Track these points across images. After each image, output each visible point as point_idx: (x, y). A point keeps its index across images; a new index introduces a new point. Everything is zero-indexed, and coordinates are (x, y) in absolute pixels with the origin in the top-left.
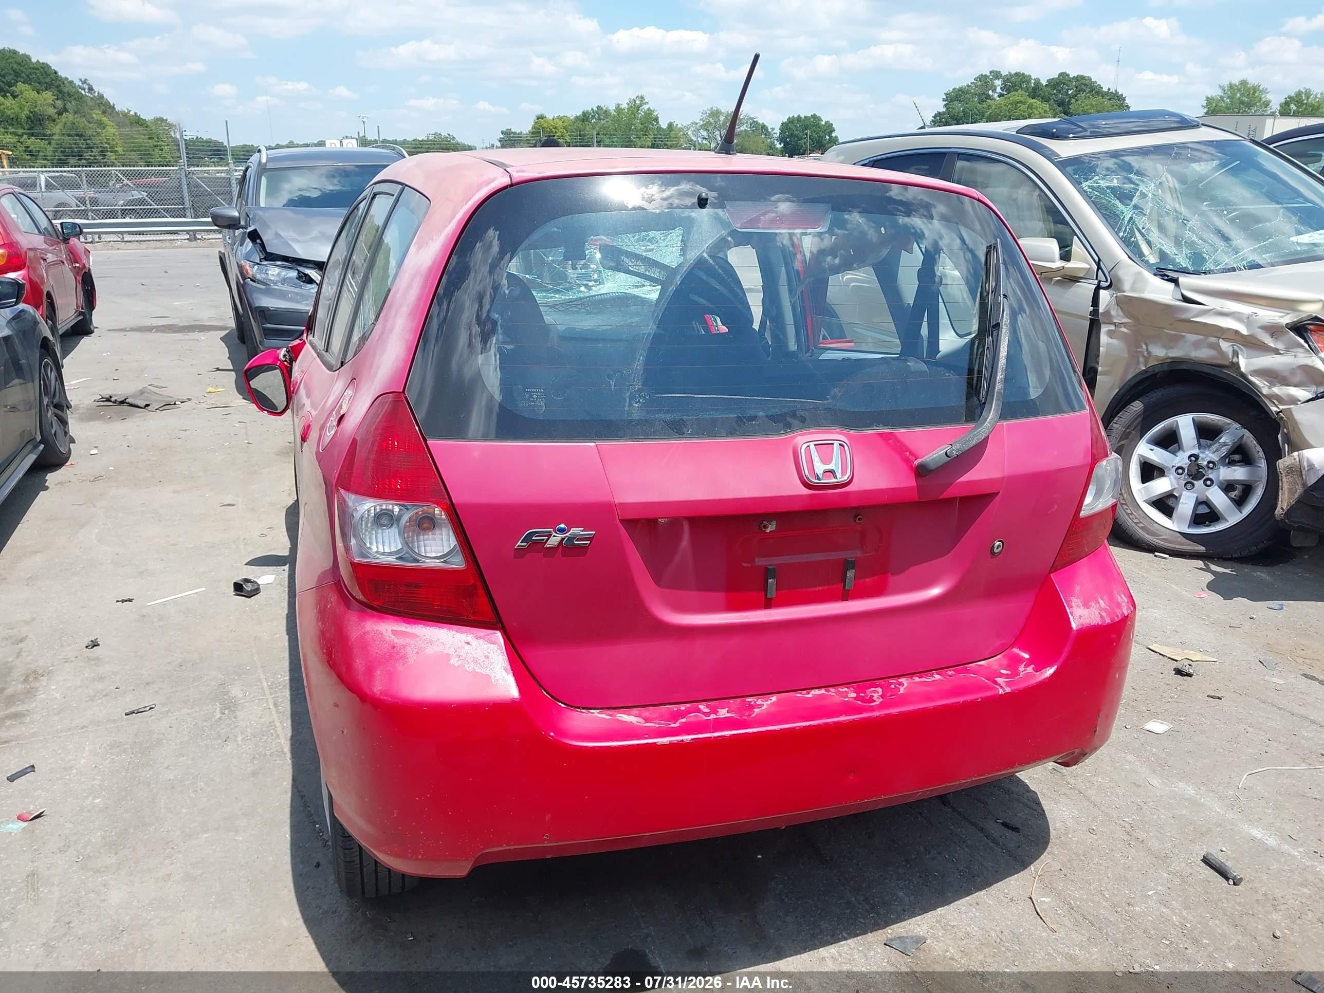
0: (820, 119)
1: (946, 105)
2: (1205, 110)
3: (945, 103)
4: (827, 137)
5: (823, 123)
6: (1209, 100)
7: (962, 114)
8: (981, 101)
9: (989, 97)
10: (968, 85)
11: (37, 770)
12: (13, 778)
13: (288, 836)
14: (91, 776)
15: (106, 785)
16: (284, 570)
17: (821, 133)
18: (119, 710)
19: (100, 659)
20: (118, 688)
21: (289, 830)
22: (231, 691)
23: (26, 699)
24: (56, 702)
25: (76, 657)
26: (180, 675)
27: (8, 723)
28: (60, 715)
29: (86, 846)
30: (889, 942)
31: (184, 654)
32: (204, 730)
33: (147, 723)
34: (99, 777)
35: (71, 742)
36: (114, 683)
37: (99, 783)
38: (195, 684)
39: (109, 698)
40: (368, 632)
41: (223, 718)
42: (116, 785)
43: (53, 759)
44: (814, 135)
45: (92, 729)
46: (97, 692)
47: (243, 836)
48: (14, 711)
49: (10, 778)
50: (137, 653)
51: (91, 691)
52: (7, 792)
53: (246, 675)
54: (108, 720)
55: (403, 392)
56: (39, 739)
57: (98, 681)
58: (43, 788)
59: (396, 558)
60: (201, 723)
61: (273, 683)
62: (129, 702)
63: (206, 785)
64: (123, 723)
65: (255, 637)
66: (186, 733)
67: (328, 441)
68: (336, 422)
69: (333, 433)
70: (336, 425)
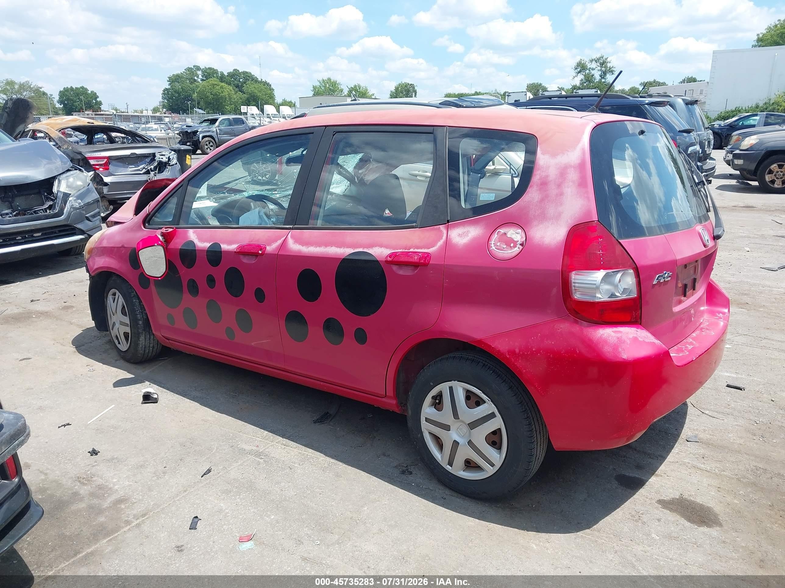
0: (86, 90)
1: (170, 84)
2: (313, 93)
3: (169, 83)
4: (94, 101)
5: (90, 92)
6: (314, 88)
7: (181, 90)
8: (191, 83)
9: (195, 80)
10: (181, 73)
11: (201, 518)
12: (193, 527)
13: (408, 493)
14: (242, 509)
15: (262, 509)
16: (150, 384)
17: (89, 99)
18: (191, 476)
19: (116, 458)
20: (165, 467)
21: (404, 491)
22: (244, 448)
23: (108, 492)
24: (135, 486)
25: (95, 462)
26: (194, 450)
27: (123, 506)
28: (154, 491)
29: (310, 537)
30: (688, 440)
31: (173, 440)
32: (268, 469)
33: (223, 477)
34: (250, 508)
35: (193, 500)
36: (156, 466)
37: (256, 510)
38: (213, 451)
39: (169, 473)
40: (603, 334)
41: (266, 460)
42: (269, 507)
43: (199, 511)
44: (85, 100)
45: (192, 490)
46: (155, 473)
47: (385, 501)
48: (113, 499)
49: (191, 528)
50: (138, 448)
51: (149, 474)
52: (204, 534)
53: (237, 438)
54: (194, 483)
55: (598, 221)
56: (166, 505)
57: (142, 468)
58: (225, 524)
59: (608, 297)
60: (258, 466)
61: (262, 437)
62: (188, 471)
63: (321, 489)
64: (208, 481)
65: (203, 420)
66: (258, 473)
67: (514, 254)
68: (512, 245)
69: (517, 250)
70: (515, 246)
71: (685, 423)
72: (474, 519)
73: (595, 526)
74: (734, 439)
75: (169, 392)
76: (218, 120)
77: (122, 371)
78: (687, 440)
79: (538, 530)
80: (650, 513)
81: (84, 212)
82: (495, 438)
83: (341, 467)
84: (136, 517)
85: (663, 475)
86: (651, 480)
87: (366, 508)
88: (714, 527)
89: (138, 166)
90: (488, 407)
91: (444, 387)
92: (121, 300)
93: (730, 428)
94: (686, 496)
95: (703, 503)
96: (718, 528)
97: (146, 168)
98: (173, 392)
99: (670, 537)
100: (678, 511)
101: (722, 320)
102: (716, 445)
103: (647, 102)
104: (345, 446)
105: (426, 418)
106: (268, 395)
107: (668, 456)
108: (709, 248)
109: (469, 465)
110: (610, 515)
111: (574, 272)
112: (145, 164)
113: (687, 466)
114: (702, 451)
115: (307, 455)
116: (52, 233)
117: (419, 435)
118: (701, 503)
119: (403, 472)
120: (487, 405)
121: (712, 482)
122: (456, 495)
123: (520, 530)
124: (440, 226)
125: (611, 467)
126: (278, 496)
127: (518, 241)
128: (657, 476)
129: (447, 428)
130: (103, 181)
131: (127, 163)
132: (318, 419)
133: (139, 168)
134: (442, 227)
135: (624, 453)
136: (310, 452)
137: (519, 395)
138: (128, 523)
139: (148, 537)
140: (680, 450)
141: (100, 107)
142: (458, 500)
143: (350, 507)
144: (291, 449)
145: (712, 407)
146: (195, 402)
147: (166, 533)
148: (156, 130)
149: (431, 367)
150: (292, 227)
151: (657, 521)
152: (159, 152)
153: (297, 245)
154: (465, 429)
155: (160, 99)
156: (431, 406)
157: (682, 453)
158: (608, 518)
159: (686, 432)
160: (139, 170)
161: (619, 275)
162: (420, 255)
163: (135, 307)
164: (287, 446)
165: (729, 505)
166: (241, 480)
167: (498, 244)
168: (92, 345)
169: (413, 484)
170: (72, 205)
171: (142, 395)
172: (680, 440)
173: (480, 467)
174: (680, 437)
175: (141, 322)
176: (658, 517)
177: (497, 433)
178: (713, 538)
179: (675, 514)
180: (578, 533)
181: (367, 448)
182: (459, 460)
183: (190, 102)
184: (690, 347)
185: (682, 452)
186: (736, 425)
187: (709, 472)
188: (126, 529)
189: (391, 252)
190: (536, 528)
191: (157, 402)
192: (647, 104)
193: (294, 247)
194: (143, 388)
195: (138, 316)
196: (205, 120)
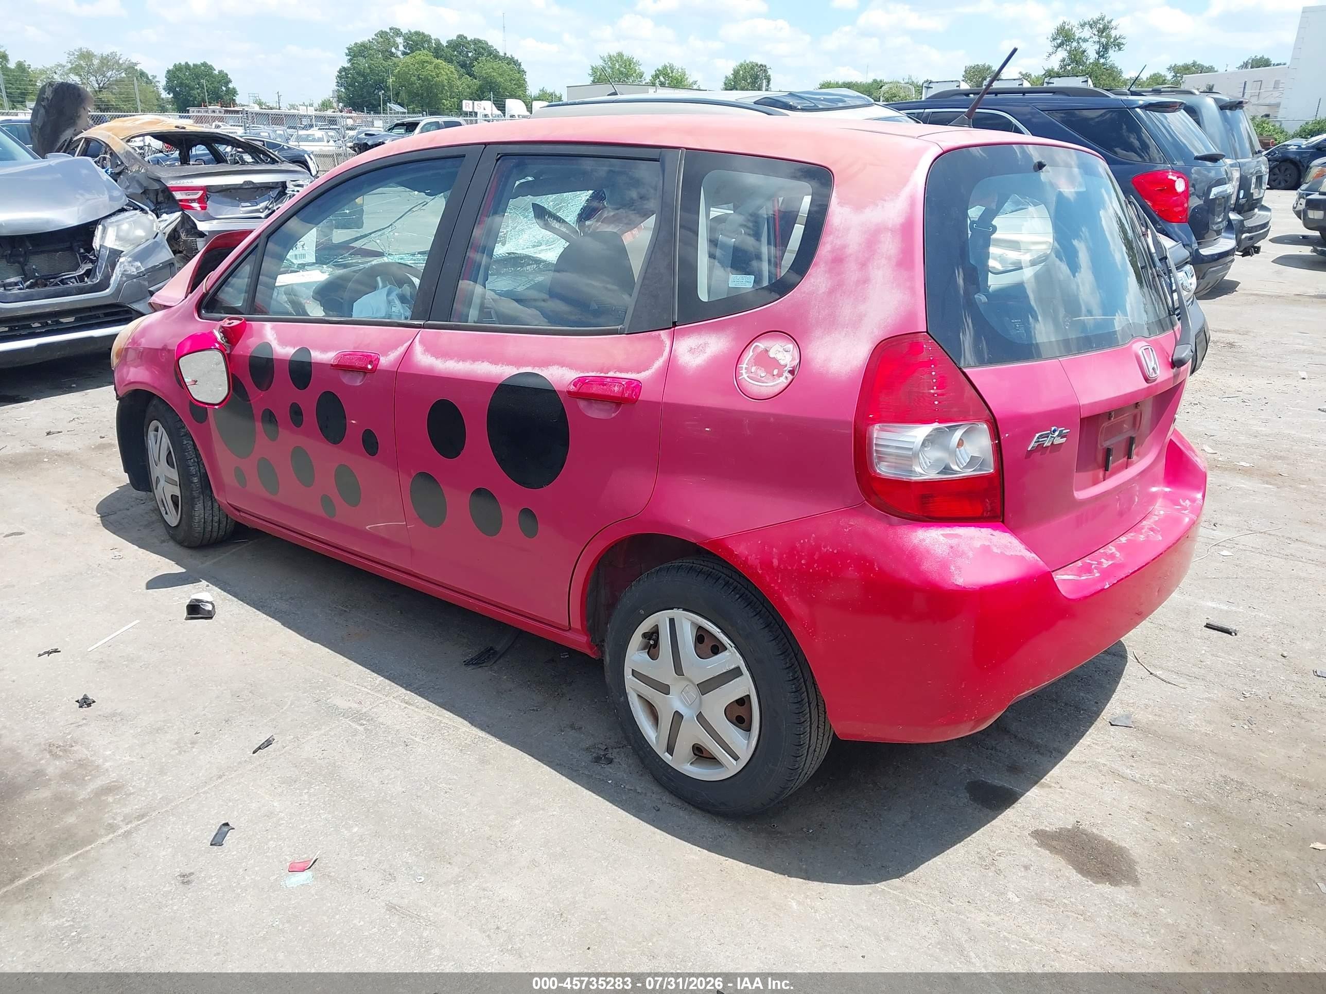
0: (211, 68)
1: (350, 60)
2: (592, 78)
3: (349, 57)
4: (224, 89)
5: (216, 72)
6: (594, 69)
7: (369, 71)
8: (386, 59)
9: (392, 54)
10: (369, 41)
11: (233, 826)
12: (217, 841)
13: (597, 797)
14: (308, 813)
15: (341, 815)
16: (208, 586)
17: (216, 84)
18: (236, 751)
19: (120, 714)
20: (197, 733)
21: (590, 793)
22: (337, 704)
23: (93, 772)
24: (139, 764)
25: (83, 719)
26: (253, 704)
27: (110, 799)
28: (168, 774)
29: (411, 868)
30: (1113, 723)
31: (223, 684)
32: (368, 743)
33: (290, 754)
34: (322, 811)
35: (230, 793)
36: (183, 730)
37: (330, 816)
38: (285, 708)
39: (202, 744)
40: (924, 540)
41: (369, 728)
42: (353, 812)
43: (235, 813)
44: (209, 86)
45: (233, 776)
46: (177, 743)
47: (554, 811)
48: (97, 786)
49: (213, 843)
50: (160, 697)
51: (167, 744)
52: (233, 855)
53: (330, 686)
54: (240, 763)
55: (927, 332)
56: (183, 801)
57: (159, 733)
58: (272, 839)
59: (938, 473)
60: (353, 738)
61: (372, 686)
62: (233, 741)
63: (450, 784)
64: (263, 761)
65: (280, 652)
66: (350, 751)
67: (777, 390)
68: (775, 372)
69: (783, 381)
70: (780, 375)
71: (1114, 691)
72: (701, 849)
73: (911, 874)
74: (1196, 724)
75: (235, 599)
76: (420, 125)
77: (167, 560)
78: (1110, 723)
79: (808, 875)
80: (1013, 855)
81: (146, 283)
82: (740, 711)
83: (494, 744)
84: (127, 819)
85: (1053, 785)
86: (1030, 795)
87: (517, 822)
88: (1124, 884)
89: (257, 204)
90: (730, 658)
91: (661, 618)
92: (166, 440)
93: (1195, 703)
94: (1085, 826)
95: (1114, 840)
96: (1130, 887)
97: (270, 207)
98: (242, 601)
99: (1039, 899)
100: (1065, 853)
101: (1186, 512)
102: (1160, 733)
103: (1141, 103)
104: (509, 709)
105: (633, 670)
106: (399, 612)
107: (1070, 751)
108: (1157, 384)
109: (700, 754)
110: (941, 855)
111: (877, 426)
112: (269, 200)
113: (1100, 771)
114: (1134, 744)
115: (441, 722)
116: (91, 317)
117: (622, 699)
118: (1110, 839)
119: (597, 760)
120: (728, 654)
121: (1139, 802)
122: (679, 804)
123: (776, 874)
124: (662, 332)
125: (964, 767)
126: (373, 792)
127: (786, 366)
128: (1043, 786)
129: (665, 689)
130: (196, 228)
131: (237, 199)
132: (472, 659)
133: (258, 207)
134: (664, 335)
135: (994, 743)
136: (447, 717)
137: (783, 639)
138: (112, 828)
139: (139, 856)
140: (1094, 741)
141: (234, 98)
142: (681, 813)
143: (492, 817)
144: (416, 710)
145: (1170, 664)
146: (276, 619)
147: (170, 850)
148: (320, 140)
149: (641, 582)
150: (422, 323)
151: (1023, 870)
152: (292, 181)
153: (429, 357)
154: (694, 693)
155: (334, 86)
156: (642, 650)
157: (1096, 747)
158: (937, 861)
159: (1114, 708)
160: (258, 211)
161: (958, 434)
162: (623, 383)
163: (186, 454)
164: (410, 704)
165: (1160, 845)
166: (318, 761)
167: (753, 369)
168: (129, 513)
169: (610, 782)
170: (125, 271)
171: (188, 604)
172: (1100, 722)
173: (715, 758)
174: (1101, 716)
175: (196, 480)
176: (1025, 861)
177: (743, 702)
178: (1116, 905)
179: (1058, 858)
180: (878, 885)
181: (546, 714)
182: (684, 746)
183: (383, 91)
184: (1106, 563)
185: (1096, 744)
186: (1206, 698)
187: (1137, 783)
188: (105, 840)
189: (578, 376)
190: (806, 871)
191: (211, 618)
192: (1140, 107)
193: (424, 360)
194: (194, 591)
195: (192, 468)
196: (397, 125)
